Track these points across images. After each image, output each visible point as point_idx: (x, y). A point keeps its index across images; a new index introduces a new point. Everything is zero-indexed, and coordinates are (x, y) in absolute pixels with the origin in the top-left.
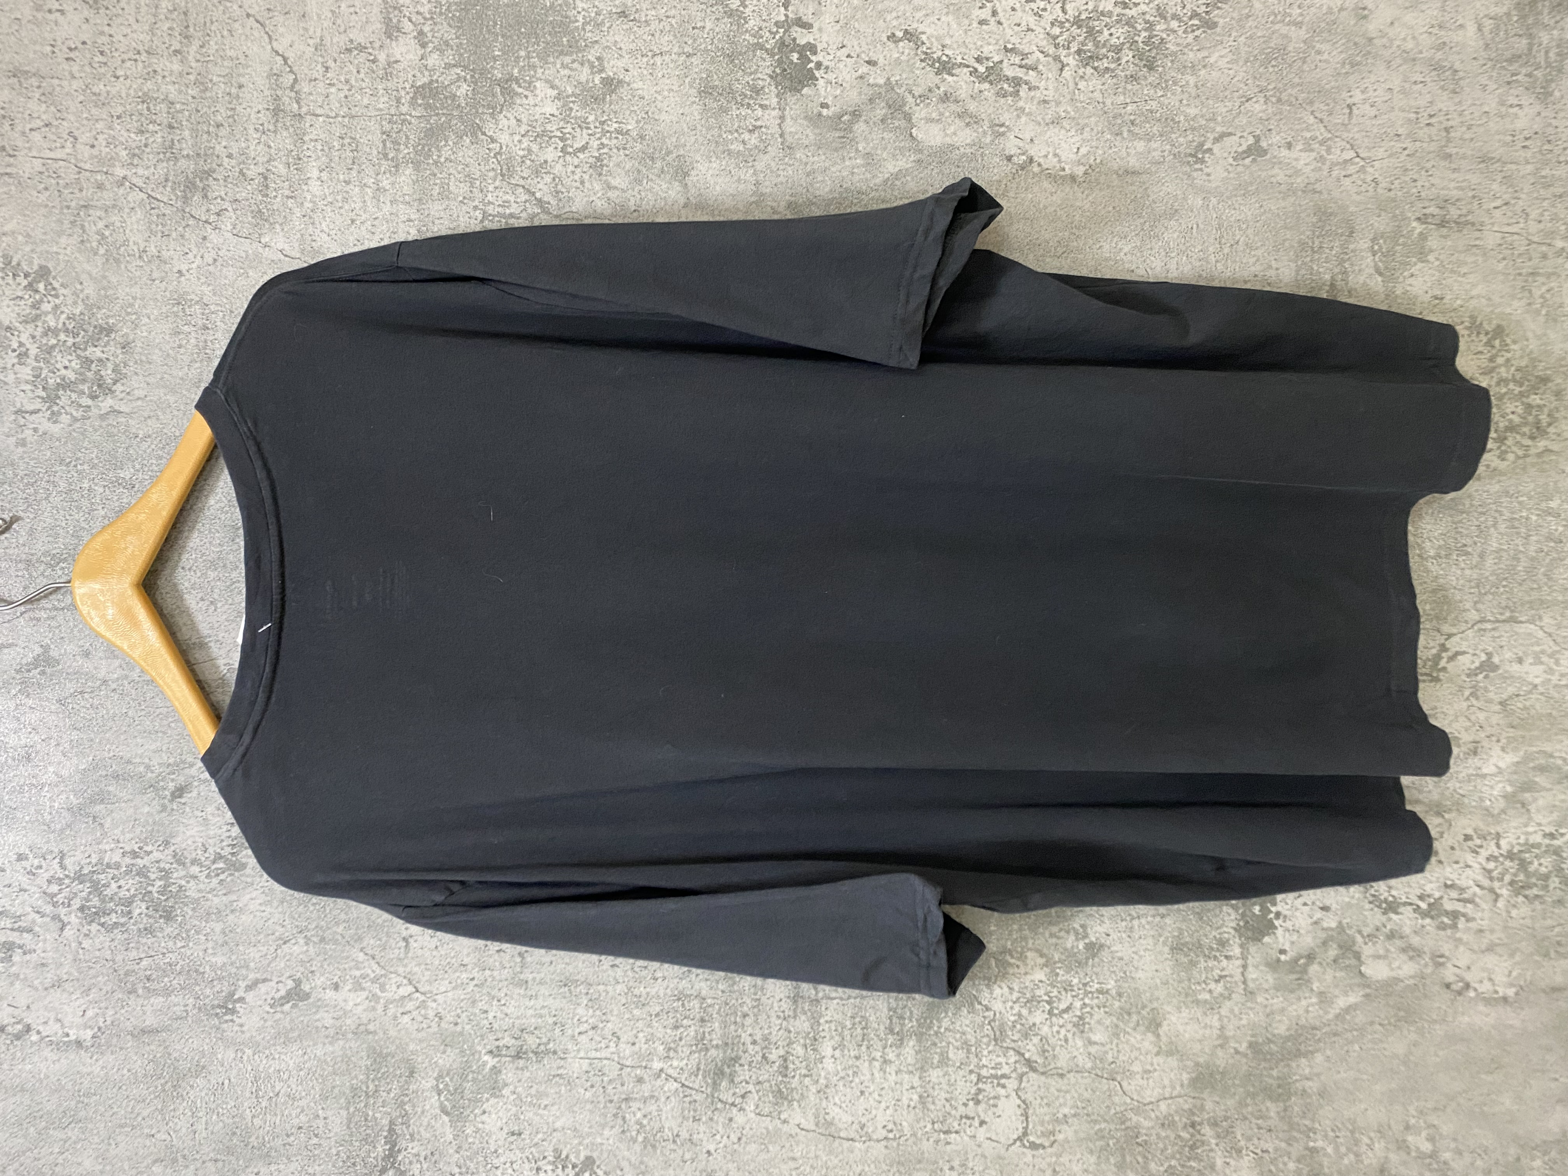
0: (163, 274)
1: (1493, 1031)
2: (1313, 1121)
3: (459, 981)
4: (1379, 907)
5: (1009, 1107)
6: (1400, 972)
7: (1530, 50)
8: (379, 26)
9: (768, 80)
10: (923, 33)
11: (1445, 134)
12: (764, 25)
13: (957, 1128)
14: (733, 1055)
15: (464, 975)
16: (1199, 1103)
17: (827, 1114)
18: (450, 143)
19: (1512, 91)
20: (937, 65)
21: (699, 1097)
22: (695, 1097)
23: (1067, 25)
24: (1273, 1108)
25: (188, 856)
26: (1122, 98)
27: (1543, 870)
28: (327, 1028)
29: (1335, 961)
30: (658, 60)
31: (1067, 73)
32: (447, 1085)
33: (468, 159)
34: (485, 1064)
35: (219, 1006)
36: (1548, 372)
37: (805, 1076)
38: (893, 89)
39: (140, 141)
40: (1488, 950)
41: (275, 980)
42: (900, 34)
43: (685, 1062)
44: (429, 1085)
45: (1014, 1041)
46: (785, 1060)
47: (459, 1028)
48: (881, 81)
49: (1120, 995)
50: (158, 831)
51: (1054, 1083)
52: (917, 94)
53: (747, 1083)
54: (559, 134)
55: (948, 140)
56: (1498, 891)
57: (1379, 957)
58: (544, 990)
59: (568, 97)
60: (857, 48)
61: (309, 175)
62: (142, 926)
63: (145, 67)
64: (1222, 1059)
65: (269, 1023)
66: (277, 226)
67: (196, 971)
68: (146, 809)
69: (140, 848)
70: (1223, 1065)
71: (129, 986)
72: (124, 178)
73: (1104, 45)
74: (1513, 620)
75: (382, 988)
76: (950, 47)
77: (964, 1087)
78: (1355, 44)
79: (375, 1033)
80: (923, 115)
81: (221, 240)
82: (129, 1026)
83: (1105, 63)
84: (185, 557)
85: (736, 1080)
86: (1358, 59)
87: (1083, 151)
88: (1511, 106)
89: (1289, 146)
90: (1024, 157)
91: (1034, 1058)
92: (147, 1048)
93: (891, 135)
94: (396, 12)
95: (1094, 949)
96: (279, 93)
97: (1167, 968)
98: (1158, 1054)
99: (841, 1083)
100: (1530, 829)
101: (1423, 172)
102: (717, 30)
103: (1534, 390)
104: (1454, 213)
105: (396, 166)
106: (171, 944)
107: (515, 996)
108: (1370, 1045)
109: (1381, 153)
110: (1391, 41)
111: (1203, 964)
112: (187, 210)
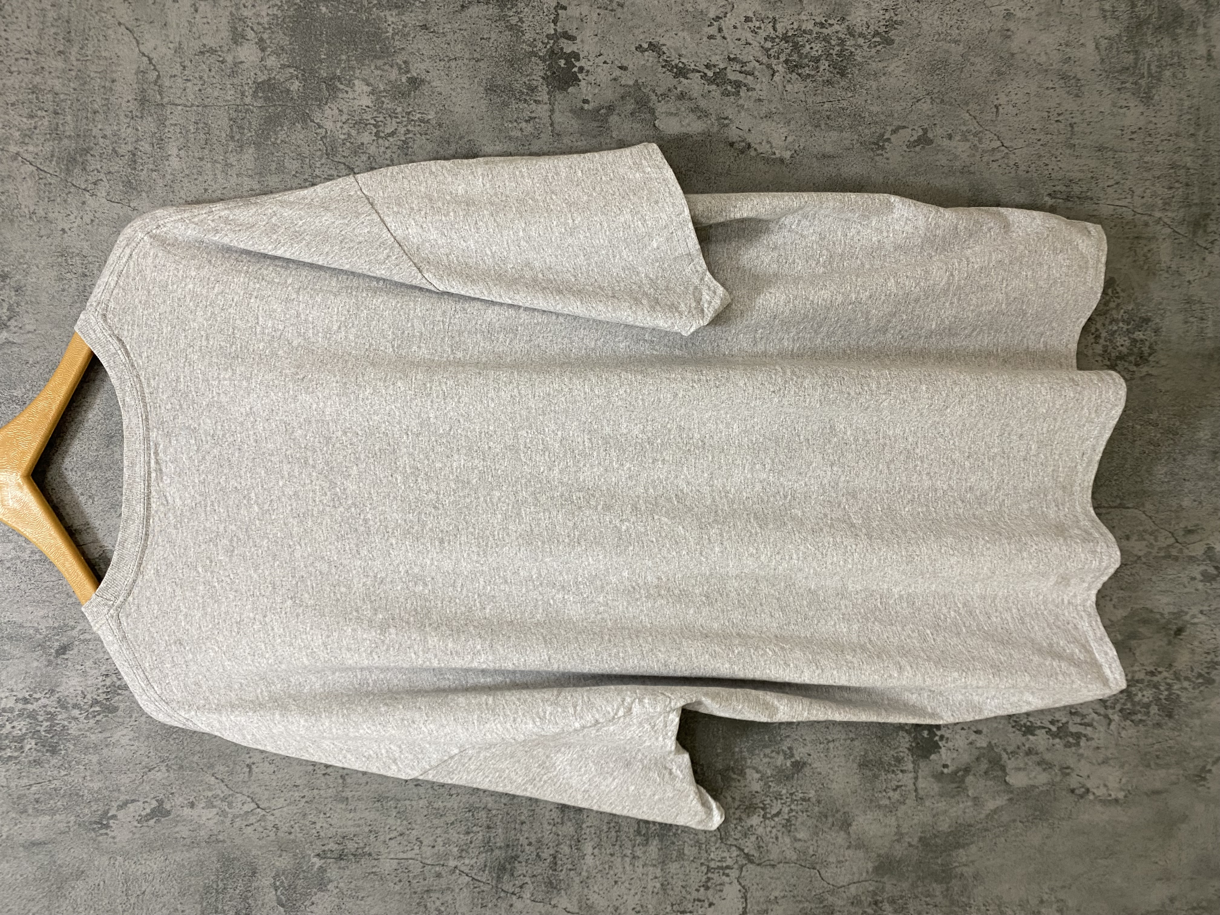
0: (49, 232)
1: (1107, 826)
2: (969, 898)
3: (292, 799)
4: (1019, 730)
5: (732, 891)
6: (1036, 781)
7: (1136, 64)
8: (227, 34)
9: (541, 80)
10: (664, 45)
11: (1069, 129)
12: (538, 37)
13: (691, 909)
14: (513, 855)
15: (297, 794)
16: (881, 885)
17: (588, 899)
18: (285, 128)
19: (1122, 95)
20: (675, 70)
21: (486, 888)
22: (482, 888)
23: (777, 40)
24: (938, 889)
25: (70, 701)
26: (820, 97)
27: (1146, 700)
28: (184, 838)
29: (986, 773)
30: (453, 64)
31: (777, 78)
32: (282, 882)
33: (300, 142)
34: (313, 865)
35: (96, 823)
36: (1149, 314)
37: (570, 870)
38: (640, 89)
39: (31, 124)
40: (1103, 762)
41: (142, 800)
42: (645, 46)
43: (475, 860)
44: (268, 883)
45: (736, 839)
46: (555, 858)
47: (292, 837)
48: (631, 83)
49: (819, 802)
50: (45, 682)
51: (768, 872)
52: (659, 93)
53: (524, 876)
54: (373, 122)
55: (684, 130)
56: (1111, 716)
57: (1020, 769)
58: (361, 805)
59: (380, 92)
60: (611, 56)
61: (169, 153)
62: (31, 759)
63: (34, 65)
64: (899, 851)
65: (137, 836)
66: (144, 194)
67: (77, 794)
68: (35, 664)
69: (30, 696)
70: (899, 856)
71: (21, 807)
72: (18, 154)
73: (806, 57)
74: (1121, 506)
75: (230, 805)
76: (685, 56)
77: (697, 877)
78: (1001, 57)
79: (224, 841)
80: (664, 110)
81: (98, 205)
82: (21, 840)
83: (807, 71)
84: (67, 460)
85: (516, 874)
86: (1003, 69)
87: (790, 139)
88: (1121, 107)
89: (950, 137)
90: (743, 144)
91: (752, 853)
92: (36, 858)
93: (638, 125)
94: (241, 23)
95: (799, 766)
96: (145, 86)
97: (856, 780)
98: (849, 847)
99: (599, 875)
100: (1136, 668)
101: (1053, 159)
102: (500, 40)
103: (1138, 328)
104: (1076, 189)
105: (241, 147)
106: (56, 772)
107: (338, 810)
108: (1013, 838)
109: (1020, 143)
110: (1029, 55)
111: (883, 777)
112: (69, 180)
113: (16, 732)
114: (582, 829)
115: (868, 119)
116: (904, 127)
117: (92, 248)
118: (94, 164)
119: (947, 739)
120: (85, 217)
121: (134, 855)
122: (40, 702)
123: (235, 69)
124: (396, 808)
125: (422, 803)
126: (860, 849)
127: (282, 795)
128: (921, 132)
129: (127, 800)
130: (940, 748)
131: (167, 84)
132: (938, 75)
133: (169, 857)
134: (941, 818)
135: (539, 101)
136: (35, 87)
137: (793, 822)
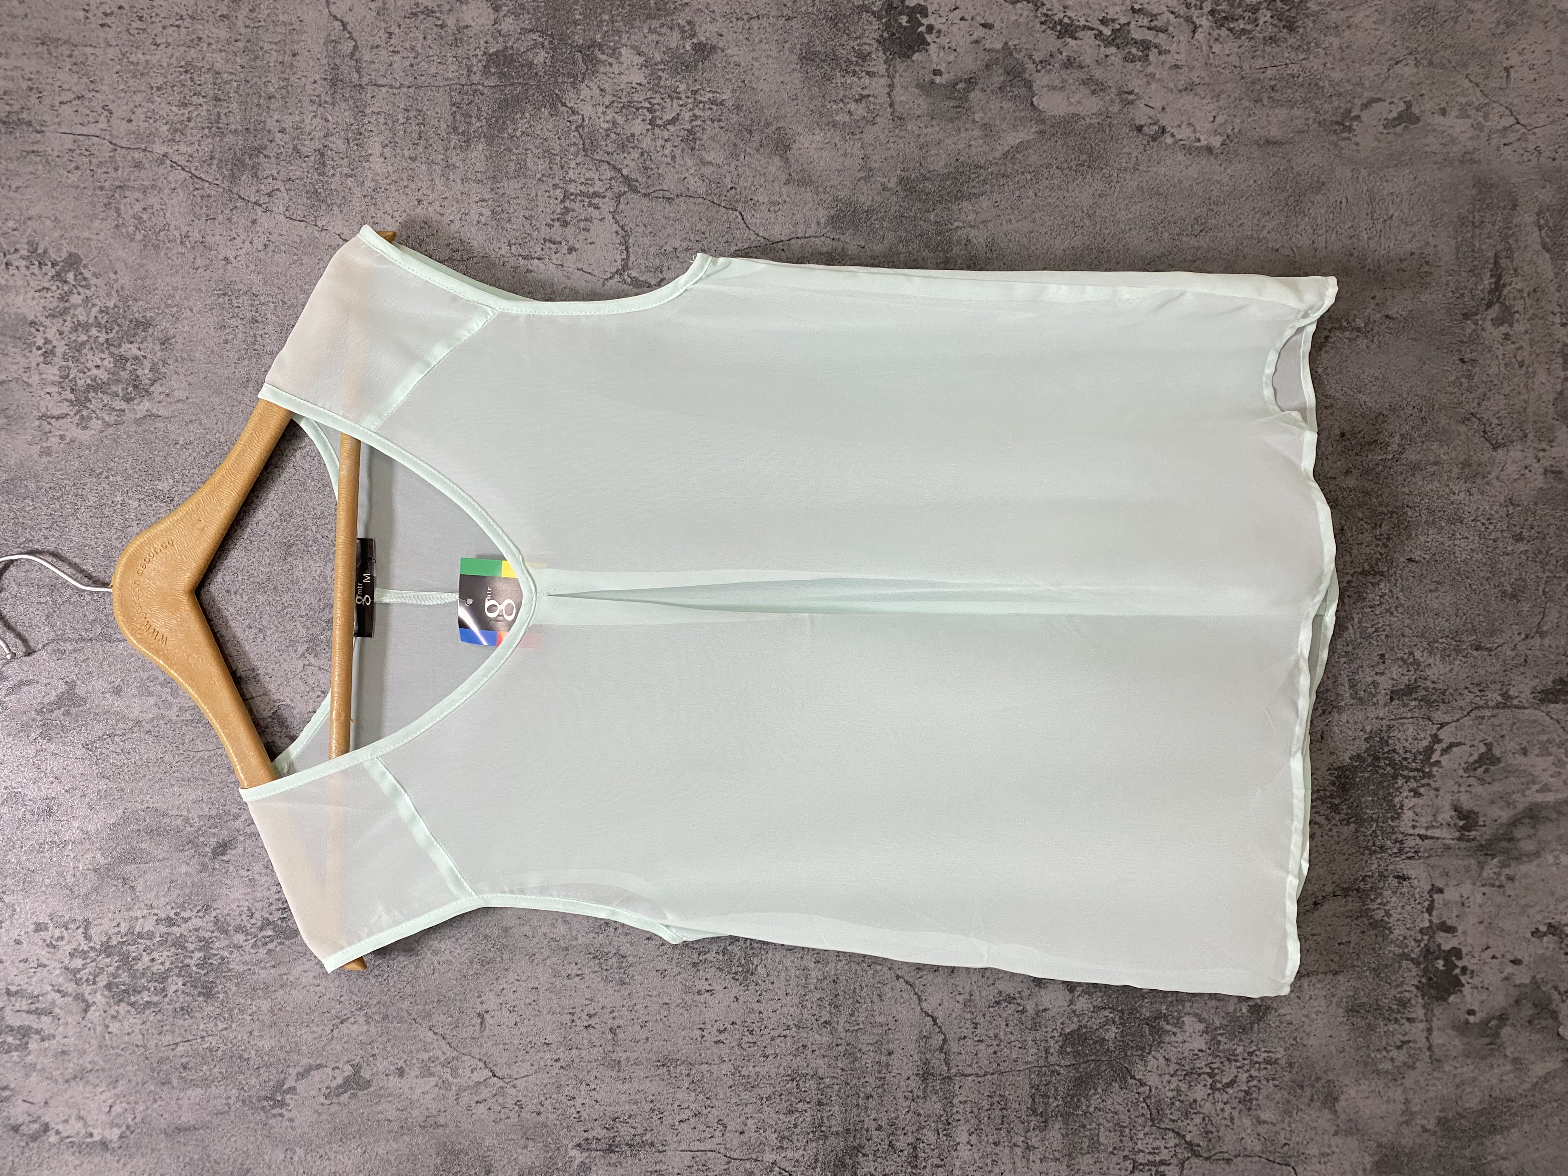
113: (156, 968)
114: (953, 1106)
115: (1328, 90)
116: (1379, 100)
117: (265, 284)
118: (269, 168)
119: (1472, 972)
120: (256, 241)
121: (318, 1146)
122: (189, 923)
123: (459, 36)
124: (689, 1075)
125: (727, 1068)
126: (1352, 1134)
127: (527, 1057)
128: (1402, 107)
129: (310, 1065)
130: (1463, 985)
131: (367, 57)
132: (1423, 26)
133: (369, 1148)
134: (1469, 1090)
135: (874, 73)
136: (188, 63)
137: (1254, 1095)
